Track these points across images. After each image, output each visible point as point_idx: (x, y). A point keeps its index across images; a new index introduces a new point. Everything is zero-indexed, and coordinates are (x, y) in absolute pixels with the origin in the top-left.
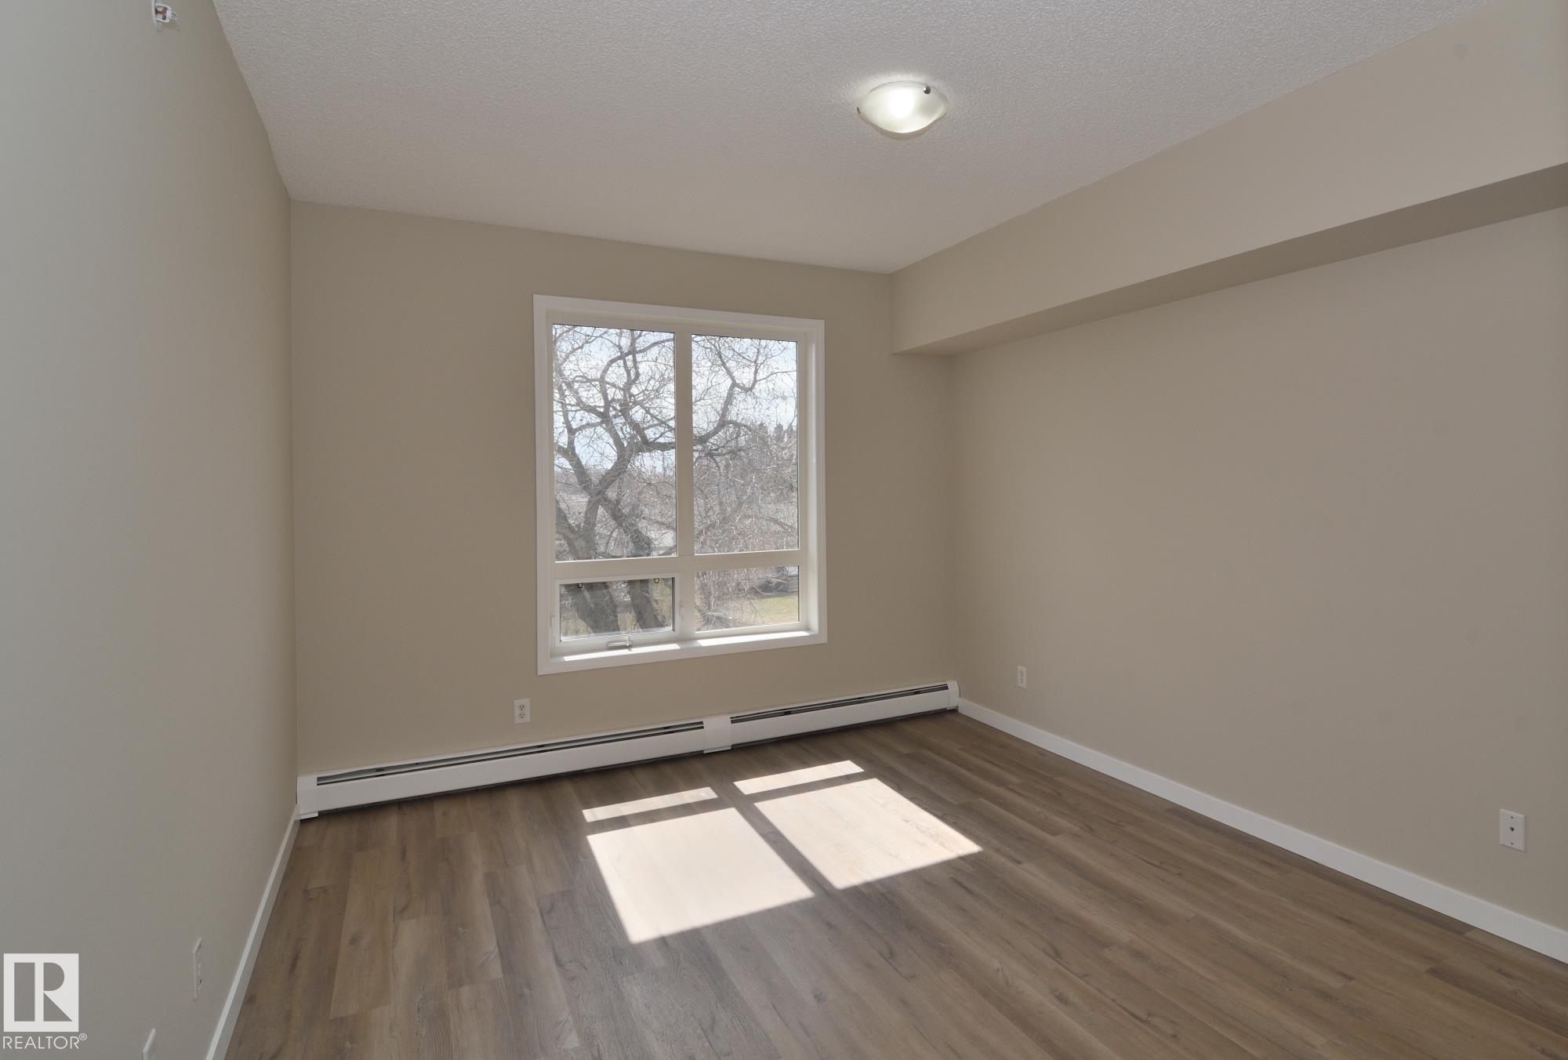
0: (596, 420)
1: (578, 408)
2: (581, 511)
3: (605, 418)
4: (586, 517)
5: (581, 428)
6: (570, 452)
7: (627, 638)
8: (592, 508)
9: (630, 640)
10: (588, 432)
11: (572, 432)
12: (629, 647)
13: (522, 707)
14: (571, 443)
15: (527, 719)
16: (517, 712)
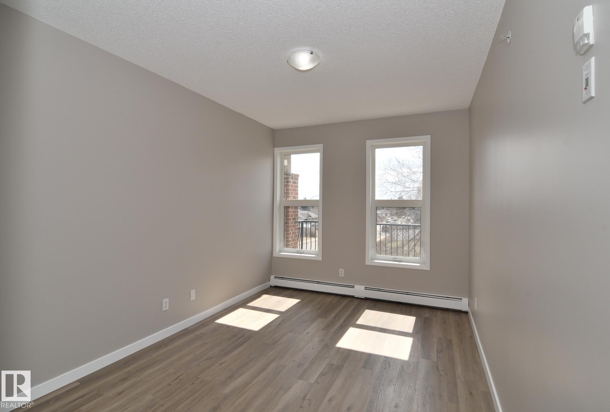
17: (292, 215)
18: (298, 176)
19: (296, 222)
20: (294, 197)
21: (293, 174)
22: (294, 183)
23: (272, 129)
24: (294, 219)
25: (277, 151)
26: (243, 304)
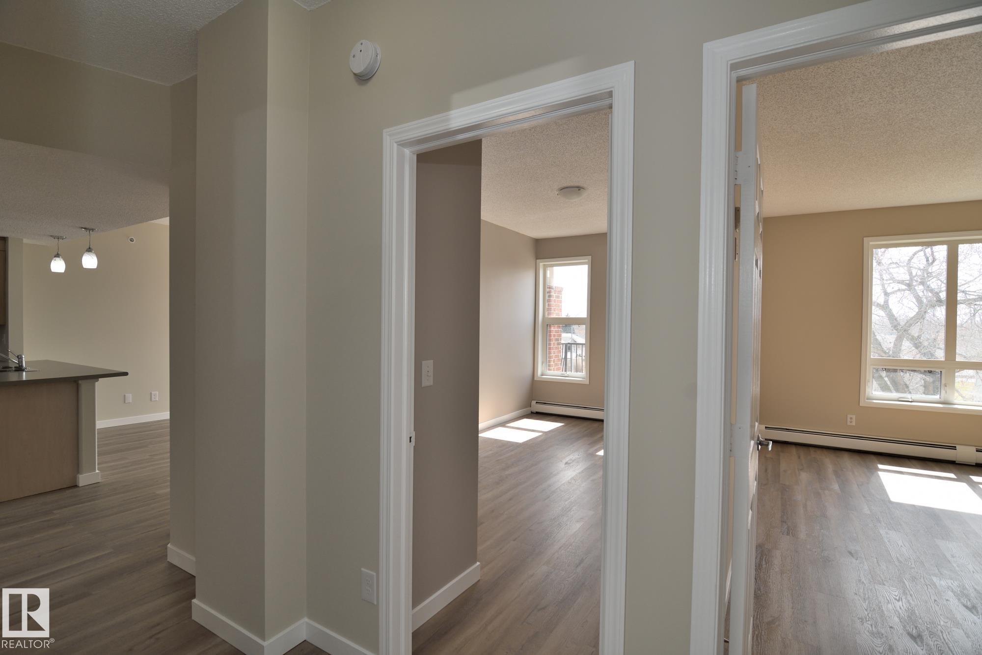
0: (904, 287)
1: (892, 282)
2: (891, 341)
3: (910, 286)
4: (895, 344)
5: (893, 293)
6: (885, 307)
7: (910, 398)
8: (899, 340)
9: (911, 398)
10: (899, 294)
11: (886, 294)
12: (911, 402)
13: (851, 418)
14: (886, 302)
15: (854, 424)
16: (849, 420)
17: (554, 335)
18: (562, 289)
19: (559, 344)
20: (557, 314)
21: (556, 287)
22: (558, 297)
23: (535, 239)
24: (557, 340)
25: (541, 264)
26: (503, 424)
